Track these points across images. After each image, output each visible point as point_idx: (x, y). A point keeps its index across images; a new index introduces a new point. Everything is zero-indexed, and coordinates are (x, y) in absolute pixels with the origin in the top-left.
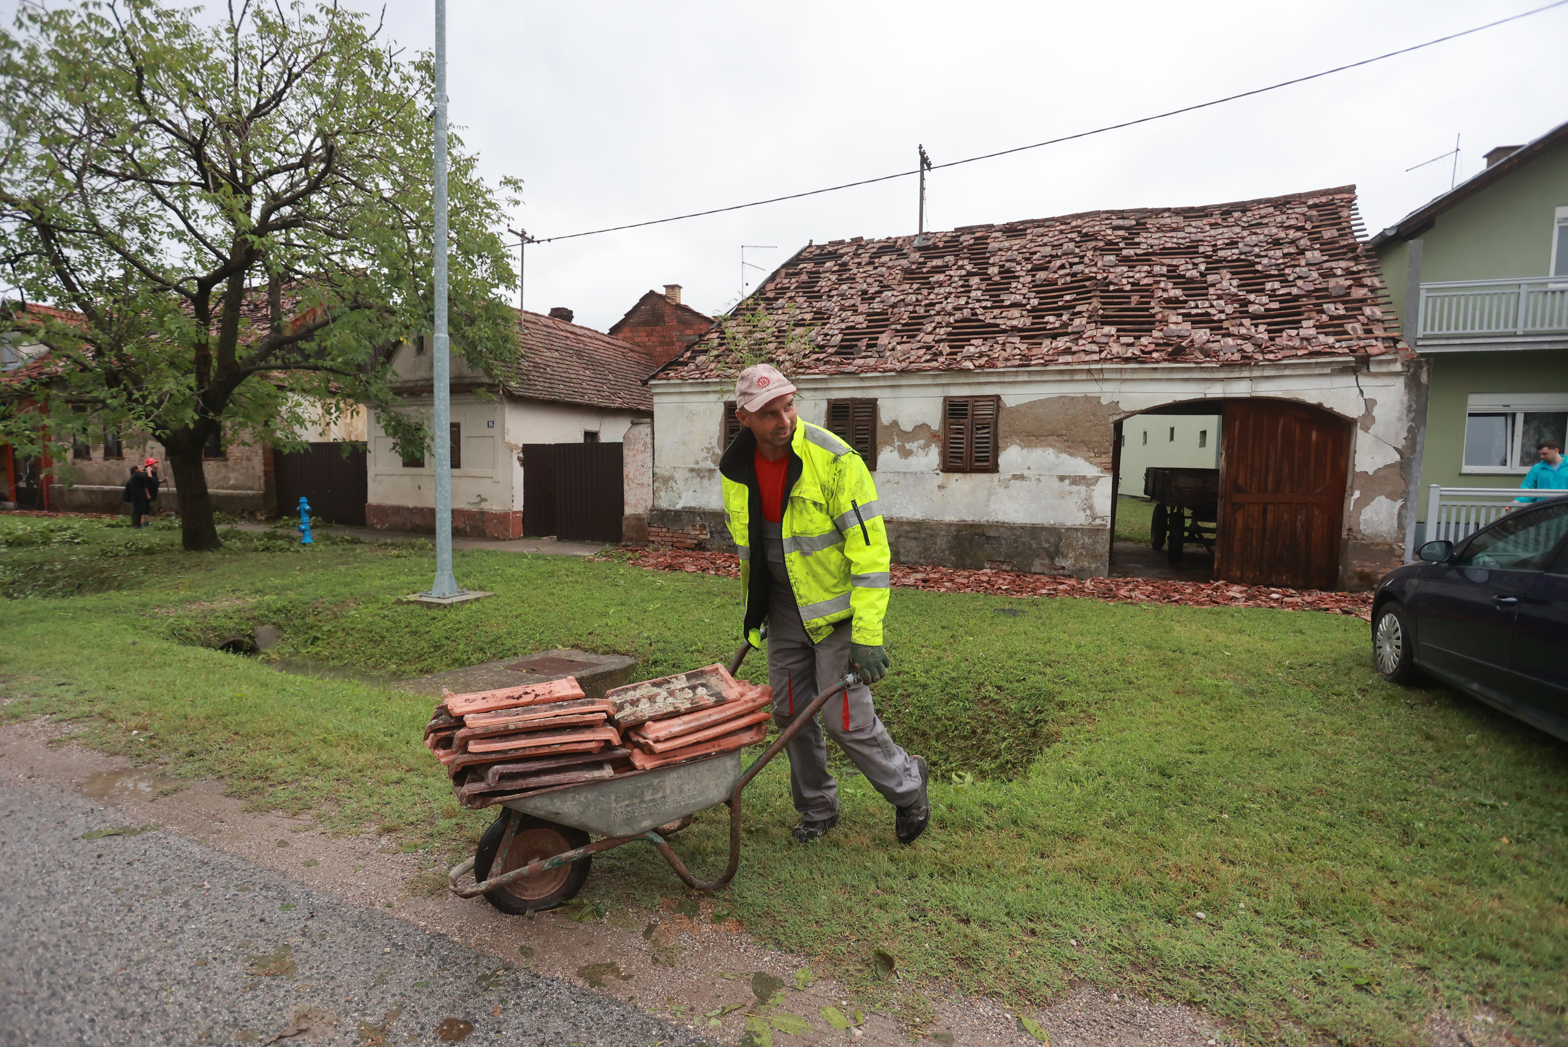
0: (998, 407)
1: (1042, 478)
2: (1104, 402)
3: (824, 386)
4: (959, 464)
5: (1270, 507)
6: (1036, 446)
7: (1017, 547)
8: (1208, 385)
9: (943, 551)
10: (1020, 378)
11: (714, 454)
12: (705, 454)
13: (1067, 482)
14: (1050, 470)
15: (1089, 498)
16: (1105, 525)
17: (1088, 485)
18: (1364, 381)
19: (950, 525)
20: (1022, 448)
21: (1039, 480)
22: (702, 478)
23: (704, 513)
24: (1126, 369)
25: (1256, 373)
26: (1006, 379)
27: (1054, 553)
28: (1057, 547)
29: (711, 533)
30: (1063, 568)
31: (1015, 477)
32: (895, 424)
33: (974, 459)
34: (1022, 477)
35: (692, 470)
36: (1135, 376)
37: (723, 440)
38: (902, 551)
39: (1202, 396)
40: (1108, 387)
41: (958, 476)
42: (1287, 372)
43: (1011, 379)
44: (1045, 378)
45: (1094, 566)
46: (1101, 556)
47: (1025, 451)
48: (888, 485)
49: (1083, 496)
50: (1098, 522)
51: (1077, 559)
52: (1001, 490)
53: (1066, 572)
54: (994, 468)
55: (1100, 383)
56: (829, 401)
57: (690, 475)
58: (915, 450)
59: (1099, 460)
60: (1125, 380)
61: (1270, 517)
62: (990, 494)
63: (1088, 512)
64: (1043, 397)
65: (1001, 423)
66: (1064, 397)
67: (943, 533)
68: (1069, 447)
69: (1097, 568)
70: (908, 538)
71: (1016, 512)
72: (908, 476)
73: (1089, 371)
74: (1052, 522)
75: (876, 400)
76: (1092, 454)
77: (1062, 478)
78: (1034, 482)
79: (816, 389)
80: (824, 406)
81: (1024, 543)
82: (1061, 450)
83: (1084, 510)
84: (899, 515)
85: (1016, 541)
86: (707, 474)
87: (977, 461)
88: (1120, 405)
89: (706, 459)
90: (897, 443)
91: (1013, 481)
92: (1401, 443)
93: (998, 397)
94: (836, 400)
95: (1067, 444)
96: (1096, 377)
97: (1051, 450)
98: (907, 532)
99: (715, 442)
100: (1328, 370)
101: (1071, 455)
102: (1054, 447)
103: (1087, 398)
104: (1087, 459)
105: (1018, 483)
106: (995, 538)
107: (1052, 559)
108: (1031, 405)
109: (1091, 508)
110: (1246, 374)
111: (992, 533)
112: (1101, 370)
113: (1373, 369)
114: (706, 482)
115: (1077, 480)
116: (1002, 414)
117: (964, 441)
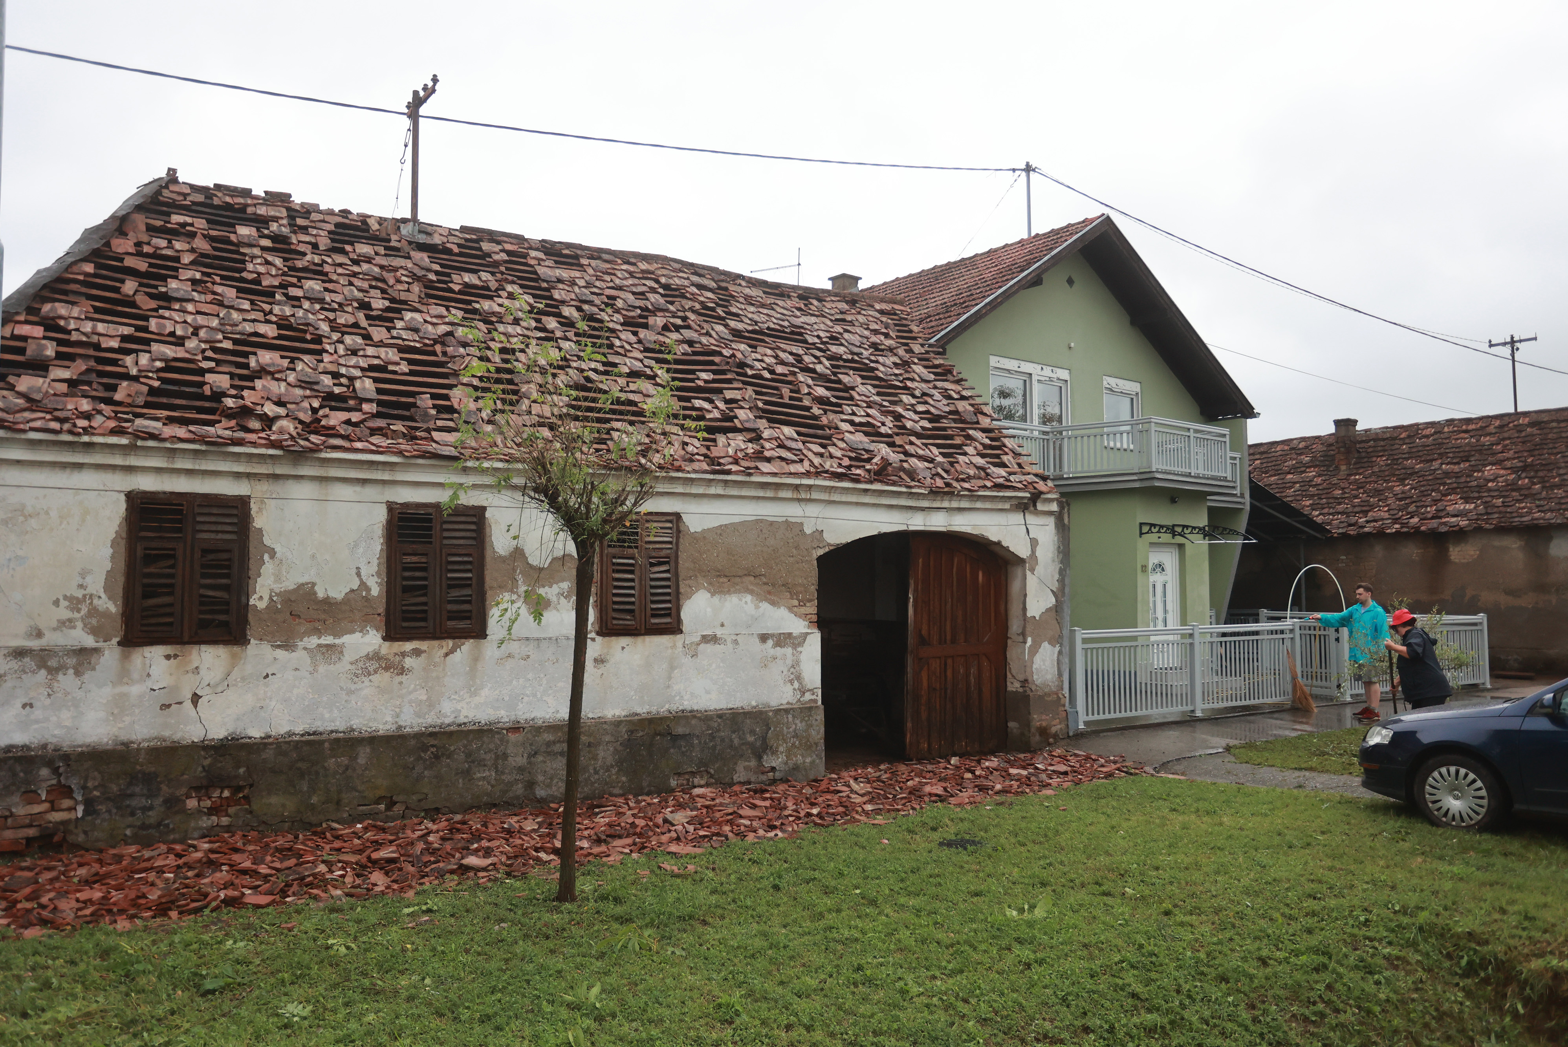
0: (679, 531)
1: (739, 638)
2: (808, 530)
3: (386, 476)
4: (628, 621)
5: (949, 661)
6: (729, 592)
7: (714, 747)
8: (909, 514)
9: (608, 770)
10: (712, 491)
11: (93, 611)
12: (64, 613)
13: (770, 642)
14: (748, 626)
15: (796, 664)
16: (815, 701)
17: (795, 646)
18: (1031, 519)
19: (617, 723)
20: (713, 595)
21: (736, 642)
22: (53, 671)
23: (66, 757)
24: (837, 488)
25: (955, 504)
26: (695, 490)
27: (762, 749)
28: (764, 739)
29: (89, 804)
30: (773, 769)
31: (705, 639)
32: (518, 553)
33: (649, 612)
34: (712, 639)
35: (19, 653)
36: (844, 498)
37: (121, 580)
38: (540, 778)
39: (904, 528)
40: (812, 510)
41: (624, 641)
42: (979, 505)
43: (701, 490)
44: (745, 492)
45: (808, 760)
46: (816, 744)
47: (716, 599)
48: (510, 664)
49: (789, 662)
50: (808, 696)
51: (789, 753)
52: (687, 661)
53: (778, 775)
54: (674, 628)
55: (803, 504)
56: (391, 507)
57: (14, 664)
58: (554, 599)
59: (803, 610)
60: (834, 502)
61: (949, 673)
62: (672, 668)
63: (796, 685)
64: (736, 519)
65: (682, 556)
66: (761, 521)
67: (607, 738)
68: (769, 593)
69: (813, 762)
70: (549, 753)
71: (708, 692)
72: (544, 645)
73: (797, 487)
74: (754, 703)
75: (483, 509)
76: (796, 602)
77: (764, 638)
78: (730, 646)
79: (364, 482)
80: (381, 515)
81: (723, 740)
82: (761, 598)
83: (791, 682)
84: (529, 716)
85: (712, 737)
86: (71, 661)
87: (654, 616)
88: (825, 535)
89: (65, 624)
90: (522, 588)
91: (702, 646)
92: (1055, 586)
93: (678, 516)
94: (406, 505)
95: (766, 588)
96: (803, 496)
97: (749, 598)
98: (549, 744)
99: (96, 584)
100: (1007, 506)
101: (773, 603)
102: (751, 592)
103: (788, 525)
104: (791, 609)
105: (708, 648)
106: (683, 736)
107: (759, 758)
108: (722, 530)
109: (799, 678)
110: (946, 504)
111: (680, 730)
112: (810, 487)
113: (1040, 507)
114: (67, 681)
115: (783, 640)
116: (684, 543)
117: (636, 584)
